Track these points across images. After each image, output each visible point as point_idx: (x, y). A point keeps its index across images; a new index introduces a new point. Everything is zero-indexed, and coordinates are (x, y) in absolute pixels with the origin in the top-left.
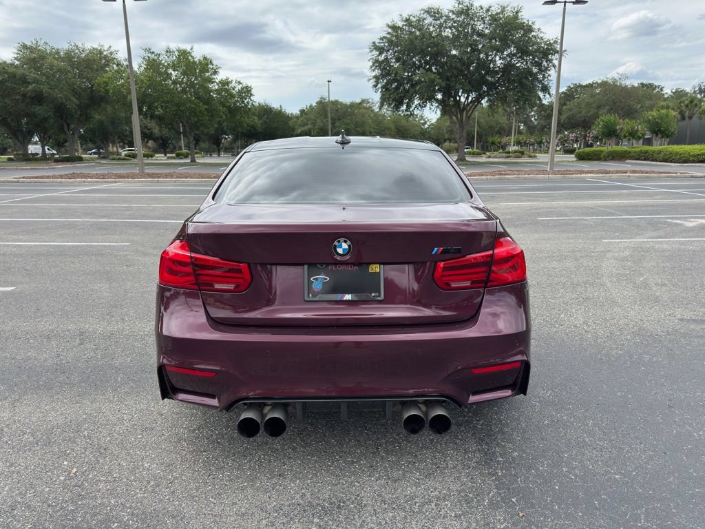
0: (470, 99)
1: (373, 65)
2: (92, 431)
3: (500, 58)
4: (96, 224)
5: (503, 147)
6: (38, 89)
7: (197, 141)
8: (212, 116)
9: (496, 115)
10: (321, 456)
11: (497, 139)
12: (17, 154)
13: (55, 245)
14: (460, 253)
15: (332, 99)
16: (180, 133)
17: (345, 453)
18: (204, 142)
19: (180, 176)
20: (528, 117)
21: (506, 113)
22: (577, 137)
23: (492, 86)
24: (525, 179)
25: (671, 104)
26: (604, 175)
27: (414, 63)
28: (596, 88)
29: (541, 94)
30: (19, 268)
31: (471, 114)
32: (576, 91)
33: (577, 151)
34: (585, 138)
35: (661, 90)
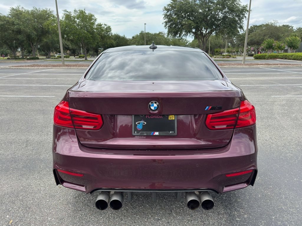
0: (207, 32)
1: (165, 17)
2: (24, 197)
3: (221, 13)
4: (42, 87)
5: (221, 54)
6: (19, 28)
7: (88, 51)
8: (94, 40)
9: (218, 39)
10: (141, 215)
11: (218, 50)
12: (12, 56)
13: (22, 97)
14: (221, 109)
15: (146, 32)
16: (80, 47)
17: (154, 213)
18: (91, 51)
19: (80, 66)
20: (233, 40)
21: (223, 38)
22: (254, 49)
23: (217, 26)
24: (232, 67)
25: (297, 34)
26: (268, 66)
27: (183, 16)
28: (263, 27)
29: (239, 29)
30: (4, 108)
31: (208, 39)
32: (254, 28)
33: (254, 55)
34: (258, 49)
35: (292, 28)
